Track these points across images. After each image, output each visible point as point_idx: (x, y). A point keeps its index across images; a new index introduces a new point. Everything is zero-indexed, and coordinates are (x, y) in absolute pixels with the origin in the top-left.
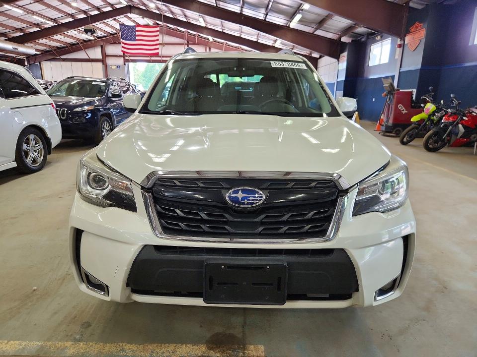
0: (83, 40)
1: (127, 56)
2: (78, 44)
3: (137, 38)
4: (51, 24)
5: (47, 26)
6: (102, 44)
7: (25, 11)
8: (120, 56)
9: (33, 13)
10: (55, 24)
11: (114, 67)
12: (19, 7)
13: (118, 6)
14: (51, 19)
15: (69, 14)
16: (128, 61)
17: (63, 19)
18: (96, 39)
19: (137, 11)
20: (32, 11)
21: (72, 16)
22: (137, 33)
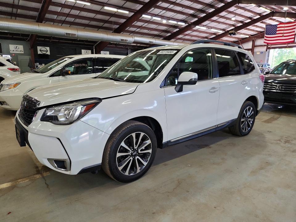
0: (241, 38)
1: (269, 45)
2: (238, 41)
3: (277, 32)
4: (221, 32)
5: (220, 34)
6: (254, 39)
7: (207, 27)
8: (265, 46)
9: (212, 28)
10: (224, 32)
11: (259, 53)
12: (204, 26)
13: (264, 14)
14: (221, 29)
15: (231, 25)
16: (270, 48)
17: (228, 28)
18: (250, 37)
19: (278, 14)
20: (211, 27)
21: (233, 25)
22: (278, 29)
